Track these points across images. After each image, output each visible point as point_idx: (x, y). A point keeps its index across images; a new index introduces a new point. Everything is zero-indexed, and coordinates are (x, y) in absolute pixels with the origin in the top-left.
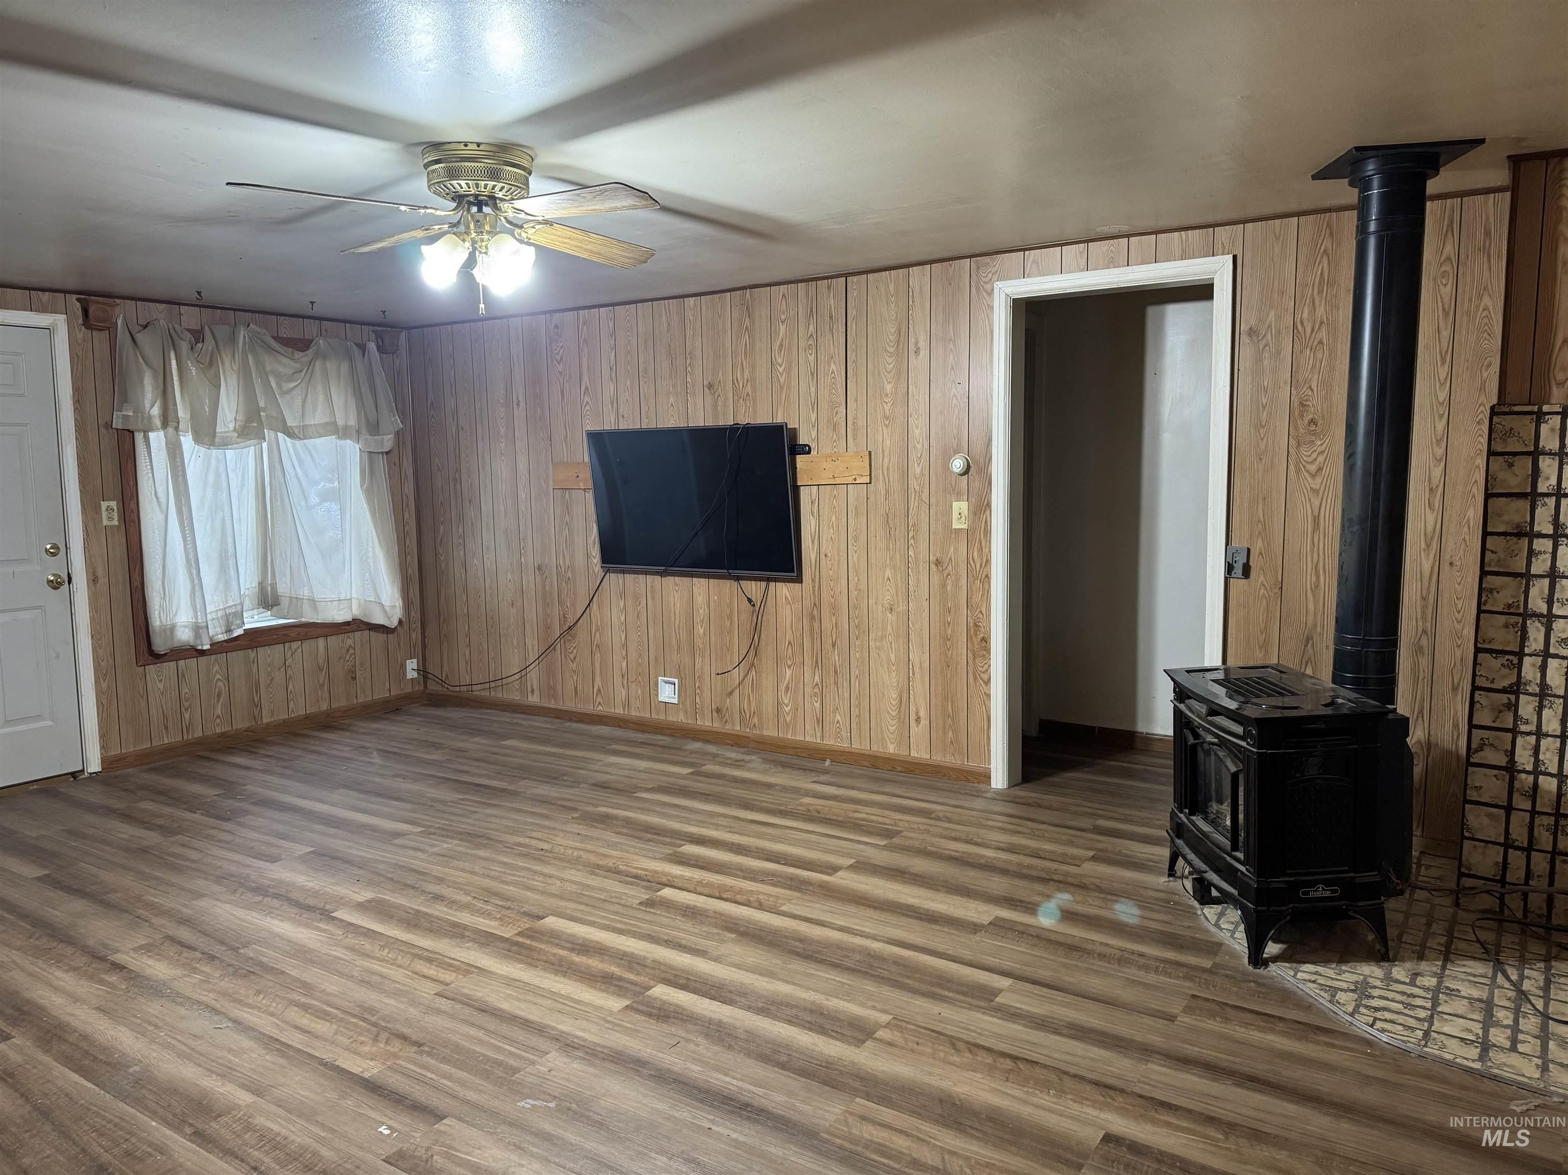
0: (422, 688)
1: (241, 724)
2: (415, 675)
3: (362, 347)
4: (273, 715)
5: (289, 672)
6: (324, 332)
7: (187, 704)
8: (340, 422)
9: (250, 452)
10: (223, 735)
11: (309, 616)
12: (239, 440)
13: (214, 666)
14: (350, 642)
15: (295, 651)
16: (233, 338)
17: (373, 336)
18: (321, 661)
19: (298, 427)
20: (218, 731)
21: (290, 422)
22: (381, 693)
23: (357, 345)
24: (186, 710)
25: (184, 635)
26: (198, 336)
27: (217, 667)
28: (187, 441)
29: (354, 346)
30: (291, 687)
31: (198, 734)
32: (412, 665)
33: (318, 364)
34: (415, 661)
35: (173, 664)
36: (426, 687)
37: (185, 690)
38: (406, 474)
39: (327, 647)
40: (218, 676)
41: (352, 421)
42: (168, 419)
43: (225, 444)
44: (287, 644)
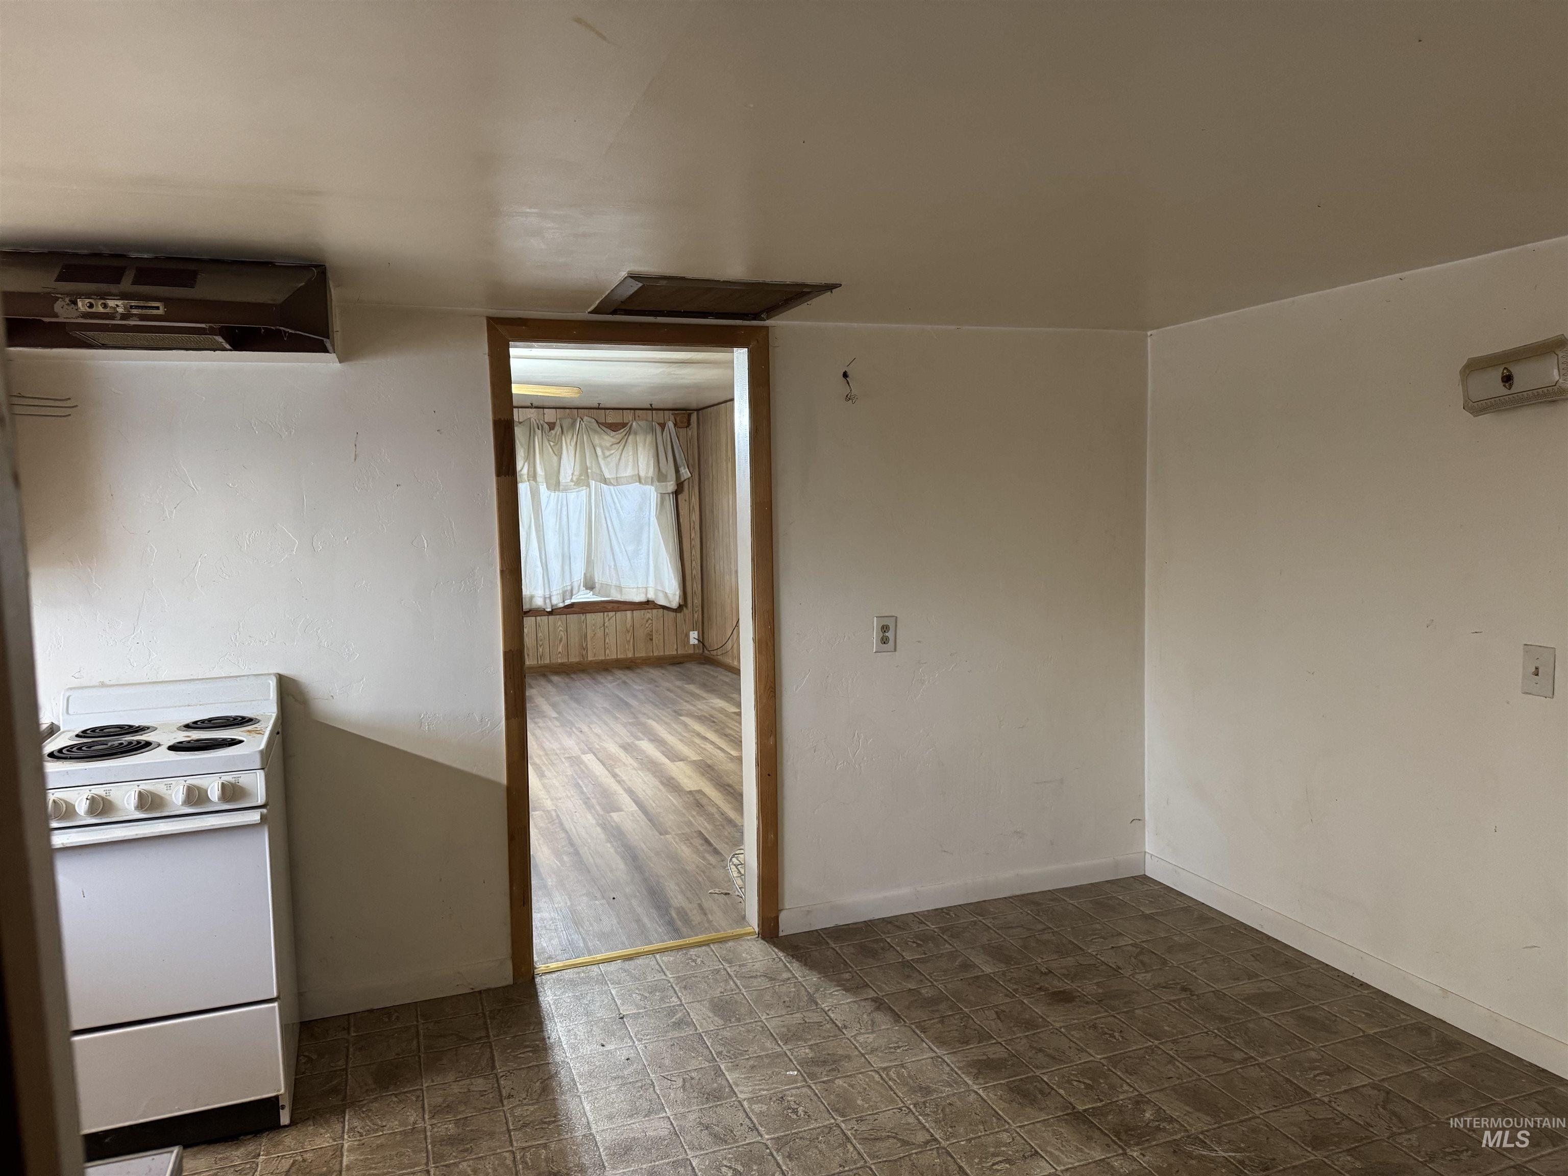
0: (701, 651)
1: (574, 659)
2: (696, 642)
3: (663, 426)
4: (595, 656)
5: (607, 630)
6: (637, 418)
7: (541, 643)
8: (642, 474)
9: (584, 492)
10: (562, 664)
11: (616, 596)
12: (575, 487)
13: (558, 621)
14: (648, 615)
15: (611, 617)
16: (573, 425)
17: (672, 418)
18: (628, 626)
19: (613, 479)
20: (560, 661)
21: (607, 475)
22: (671, 651)
23: (659, 424)
24: (540, 646)
25: (539, 602)
26: (552, 426)
27: (560, 623)
28: (543, 488)
29: (657, 425)
30: (607, 640)
31: (547, 661)
32: (693, 637)
33: (631, 437)
34: (696, 633)
35: (533, 618)
36: (703, 651)
37: (540, 634)
38: (693, 507)
39: (633, 617)
40: (560, 628)
41: (651, 474)
42: (533, 476)
43: (566, 489)
44: (606, 614)
